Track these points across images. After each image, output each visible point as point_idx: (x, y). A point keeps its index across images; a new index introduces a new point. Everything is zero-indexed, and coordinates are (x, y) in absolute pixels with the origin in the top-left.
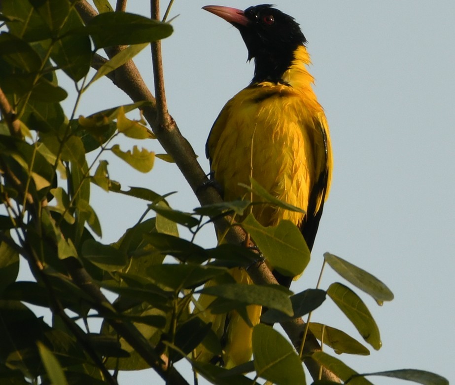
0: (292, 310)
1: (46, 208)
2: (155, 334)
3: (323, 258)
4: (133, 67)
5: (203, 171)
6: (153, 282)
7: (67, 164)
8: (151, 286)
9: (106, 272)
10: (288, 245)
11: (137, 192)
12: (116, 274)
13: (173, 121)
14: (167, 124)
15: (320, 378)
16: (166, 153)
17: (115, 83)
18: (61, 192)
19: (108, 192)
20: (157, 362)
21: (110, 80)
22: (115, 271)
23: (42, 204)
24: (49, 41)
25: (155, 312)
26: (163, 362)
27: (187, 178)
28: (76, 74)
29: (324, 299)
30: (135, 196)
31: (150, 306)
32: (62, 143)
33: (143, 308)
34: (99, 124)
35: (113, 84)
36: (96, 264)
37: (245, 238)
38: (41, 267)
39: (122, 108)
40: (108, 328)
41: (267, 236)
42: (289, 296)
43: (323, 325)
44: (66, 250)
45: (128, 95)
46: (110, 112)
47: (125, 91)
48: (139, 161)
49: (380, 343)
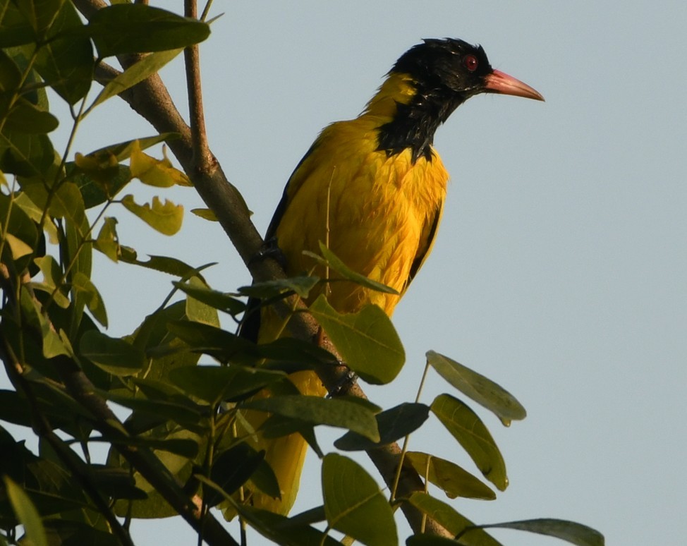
0: (377, 433)
1: (27, 285)
2: (185, 467)
3: (425, 359)
4: (159, 84)
5: (258, 234)
6: (182, 392)
7: (60, 221)
8: (178, 397)
9: (116, 378)
10: (375, 340)
11: (159, 263)
12: (129, 380)
13: (215, 163)
14: (207, 166)
15: (423, 531)
16: (206, 207)
17: (133, 107)
18: (50, 263)
19: (117, 263)
20: (187, 507)
21: (126, 102)
22: (126, 375)
23: (22, 279)
24: (33, 46)
25: (184, 434)
26: (195, 507)
27: (235, 244)
28: (73, 93)
29: (426, 417)
30: (157, 269)
31: (178, 426)
32: (51, 193)
33: (168, 430)
34: (103, 166)
35: (131, 109)
36: (100, 366)
37: (317, 330)
38: (20, 370)
39: (138, 142)
40: (118, 458)
41: (345, 328)
42: (375, 414)
43: (427, 455)
44: (54, 345)
45: (152, 123)
46: (120, 149)
47: (147, 119)
48: (162, 218)
49: (507, 481)
